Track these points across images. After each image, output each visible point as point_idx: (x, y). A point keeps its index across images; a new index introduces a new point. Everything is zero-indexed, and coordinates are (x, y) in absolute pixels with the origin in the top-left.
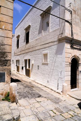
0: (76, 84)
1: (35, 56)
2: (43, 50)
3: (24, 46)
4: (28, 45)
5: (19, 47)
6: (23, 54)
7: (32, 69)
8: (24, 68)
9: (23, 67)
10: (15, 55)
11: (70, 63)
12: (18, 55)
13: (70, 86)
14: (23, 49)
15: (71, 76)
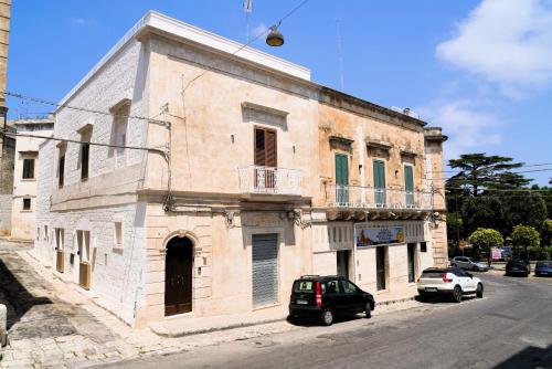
0: (190, 301)
1: (101, 224)
2: (116, 209)
3: (77, 187)
4: (86, 184)
5: (65, 183)
6: (74, 210)
7: (93, 263)
8: (77, 258)
9: (72, 256)
10: (53, 209)
11: (161, 251)
12: (60, 212)
13: (162, 307)
14: (75, 194)
15: (166, 281)
